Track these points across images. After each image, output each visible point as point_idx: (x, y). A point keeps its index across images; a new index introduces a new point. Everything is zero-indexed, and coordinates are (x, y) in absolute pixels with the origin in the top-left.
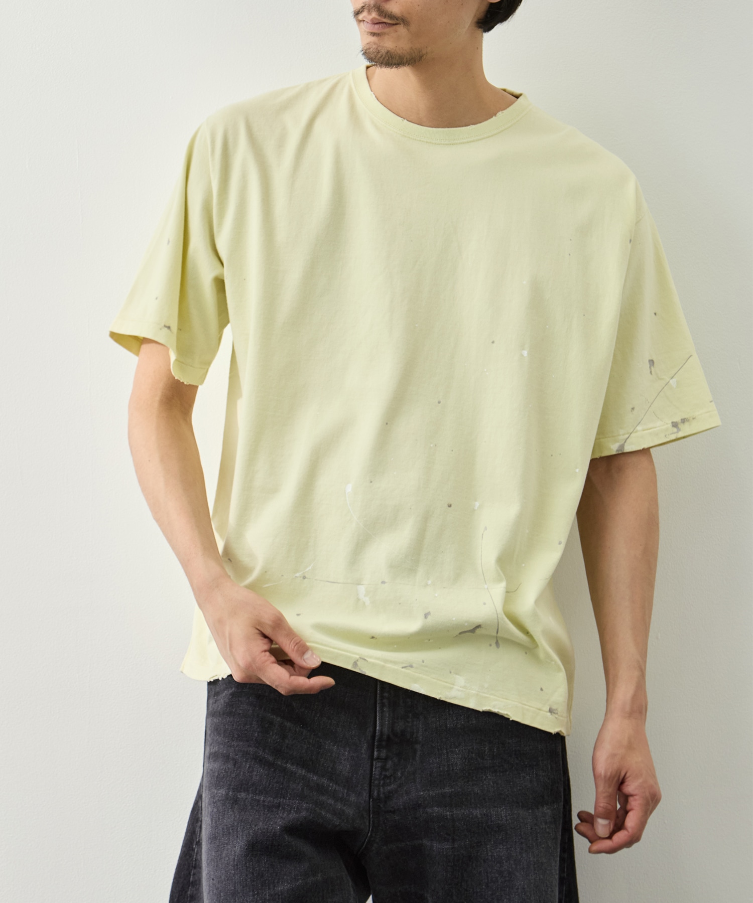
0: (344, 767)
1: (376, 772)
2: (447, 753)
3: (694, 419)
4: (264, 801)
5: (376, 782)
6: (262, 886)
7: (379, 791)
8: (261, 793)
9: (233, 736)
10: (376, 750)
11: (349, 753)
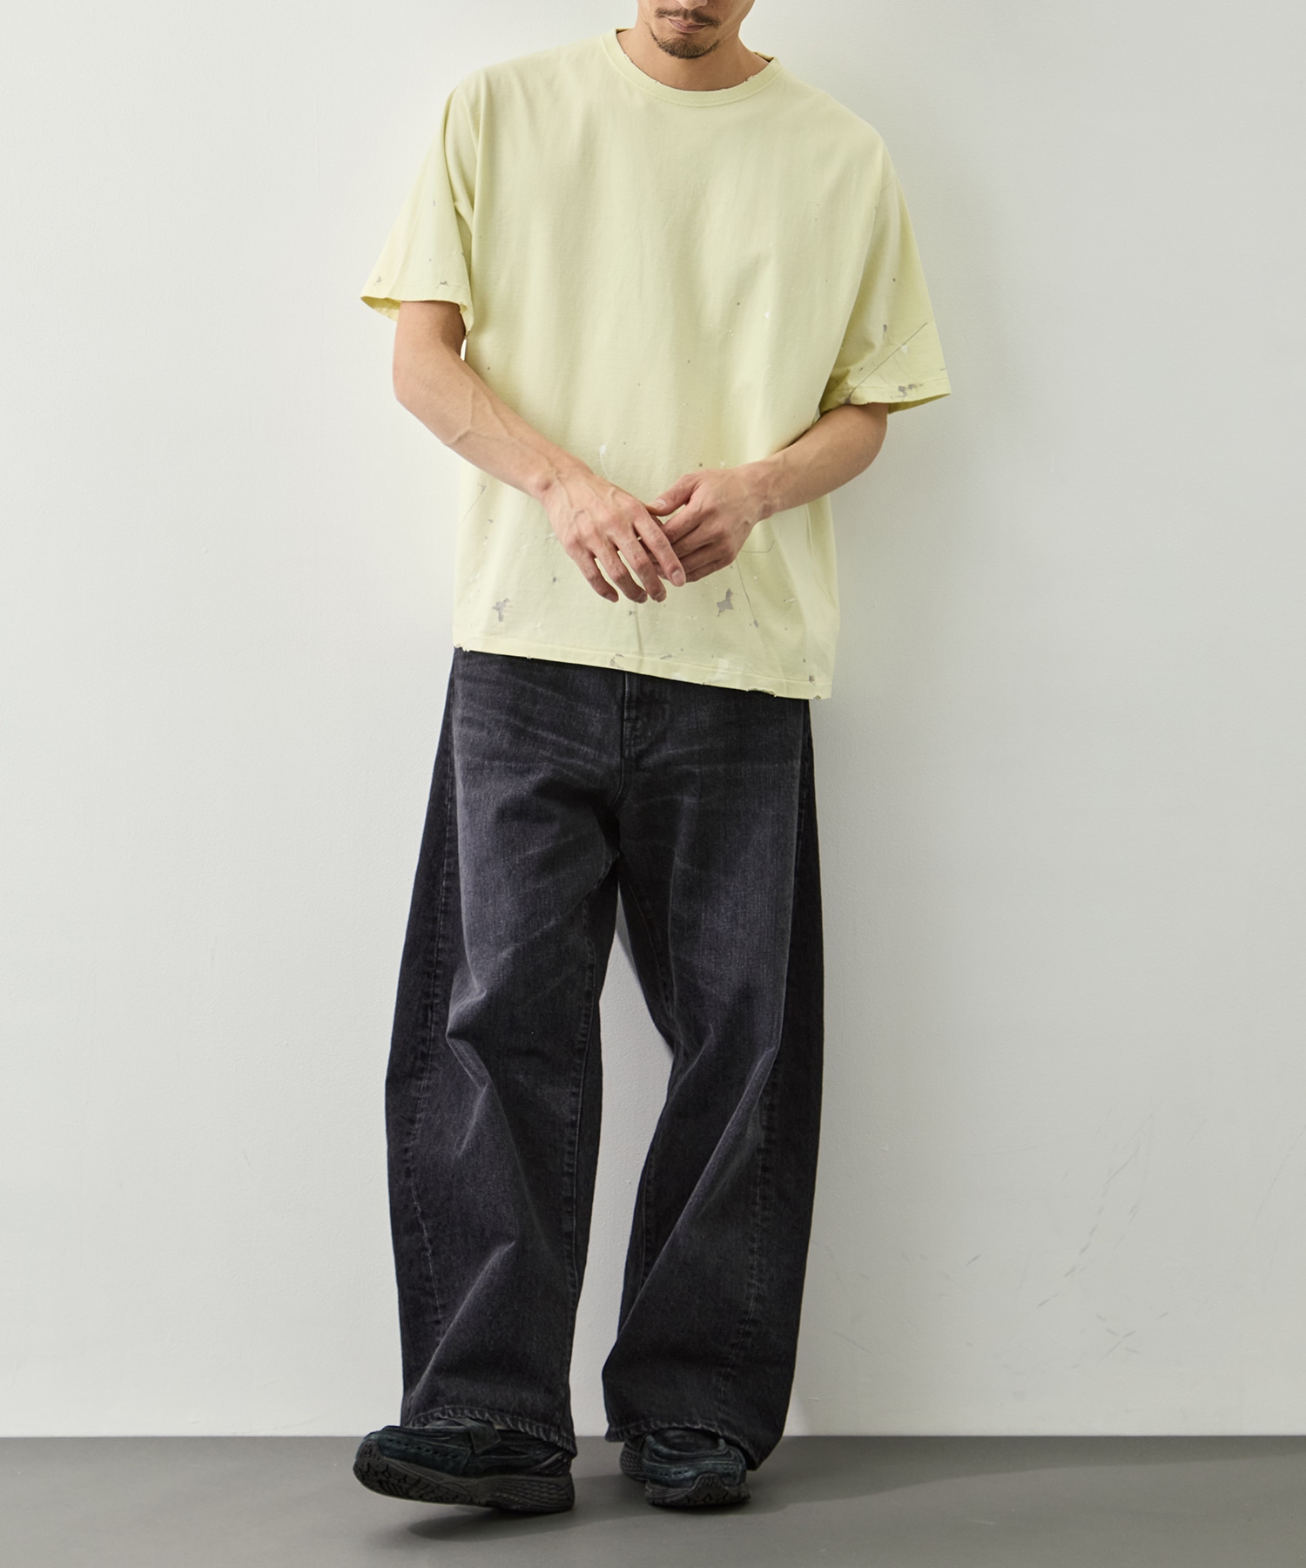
0: (596, 729)
1: (627, 732)
2: (696, 711)
3: (921, 385)
4: (515, 767)
5: (627, 742)
6: (513, 851)
7: (630, 751)
8: (511, 760)
9: (488, 704)
10: (625, 711)
11: (600, 715)
